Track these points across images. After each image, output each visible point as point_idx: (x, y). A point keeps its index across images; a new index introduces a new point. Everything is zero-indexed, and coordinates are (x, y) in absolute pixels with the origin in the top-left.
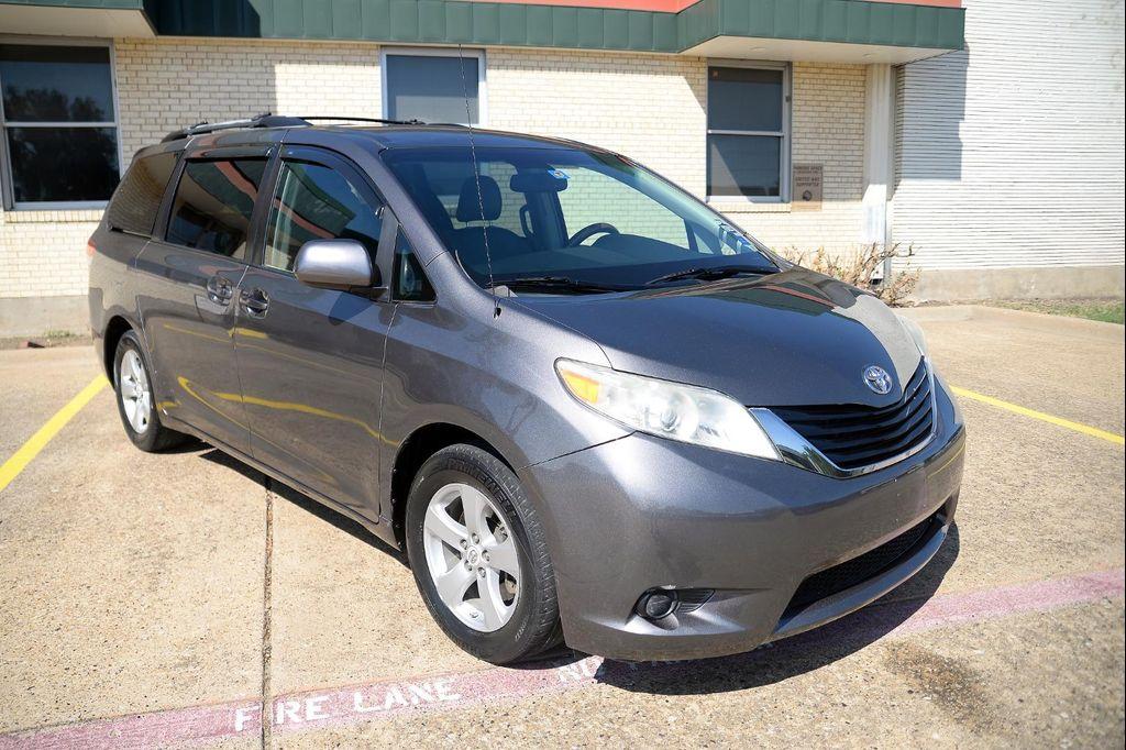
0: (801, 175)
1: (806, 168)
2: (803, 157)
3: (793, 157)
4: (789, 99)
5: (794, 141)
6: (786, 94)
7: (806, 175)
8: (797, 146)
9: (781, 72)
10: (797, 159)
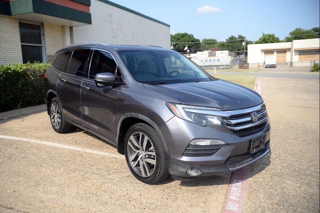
0: (49, 58)
1: (51, 56)
2: (49, 53)
3: (47, 53)
4: (44, 35)
5: (46, 48)
6: (42, 33)
7: (51, 58)
8: (48, 49)
9: (40, 26)
10: (48, 53)
